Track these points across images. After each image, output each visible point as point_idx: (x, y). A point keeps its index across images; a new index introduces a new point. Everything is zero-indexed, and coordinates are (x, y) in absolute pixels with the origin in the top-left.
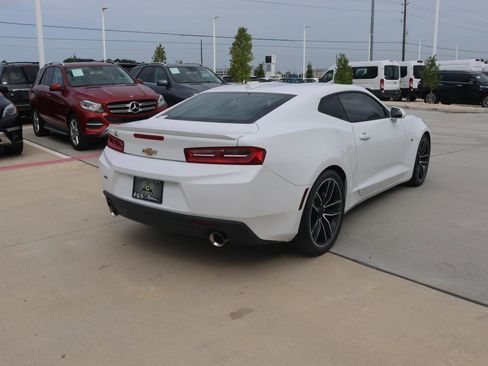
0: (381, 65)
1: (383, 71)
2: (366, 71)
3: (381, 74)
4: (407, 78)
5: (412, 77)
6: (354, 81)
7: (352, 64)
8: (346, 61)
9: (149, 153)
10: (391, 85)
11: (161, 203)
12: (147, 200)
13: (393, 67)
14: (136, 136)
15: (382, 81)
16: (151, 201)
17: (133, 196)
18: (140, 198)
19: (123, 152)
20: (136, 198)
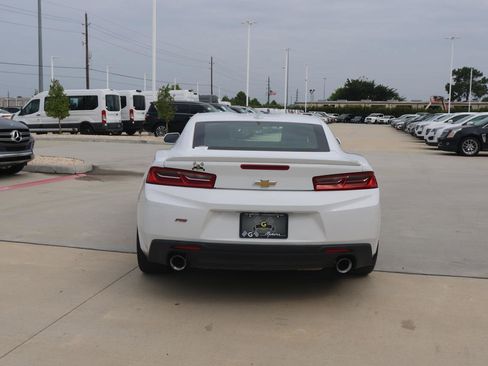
0: (103, 94)
1: (104, 102)
2: (76, 101)
3: (102, 104)
4: (127, 109)
5: (133, 108)
6: (70, 112)
7: (67, 92)
8: (60, 89)
9: (265, 185)
10: (113, 118)
11: (286, 237)
12: (266, 237)
13: (114, 96)
14: (243, 167)
15: (104, 113)
16: (271, 237)
17: (241, 236)
18: (254, 237)
19: (212, 187)
20: (247, 237)
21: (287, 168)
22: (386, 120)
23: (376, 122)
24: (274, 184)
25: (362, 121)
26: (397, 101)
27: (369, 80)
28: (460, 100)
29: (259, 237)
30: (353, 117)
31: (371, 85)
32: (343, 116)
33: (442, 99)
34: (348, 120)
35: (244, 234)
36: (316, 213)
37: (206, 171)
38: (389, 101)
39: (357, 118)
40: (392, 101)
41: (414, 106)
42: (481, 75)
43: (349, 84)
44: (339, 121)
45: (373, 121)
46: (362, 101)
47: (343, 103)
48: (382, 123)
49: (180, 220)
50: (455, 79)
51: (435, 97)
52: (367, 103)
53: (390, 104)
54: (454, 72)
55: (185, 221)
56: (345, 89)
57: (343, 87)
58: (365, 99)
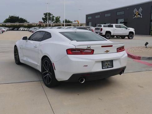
9: (107, 52)
11: (113, 67)
14: (102, 47)
16: (110, 68)
17: (103, 69)
18: (106, 68)
19: (93, 54)
20: (104, 68)
21: (112, 46)
22: (26, 29)
23: (23, 30)
24: (109, 51)
25: (18, 30)
26: (27, 23)
27: (17, 16)
28: (46, 23)
29: (107, 68)
30: (14, 29)
31: (18, 18)
32: (11, 28)
33: (42, 22)
34: (13, 30)
35: (103, 68)
36: (120, 59)
37: (91, 49)
38: (24, 23)
39: (16, 29)
40: (25, 23)
41: (33, 25)
42: (52, 15)
43: (10, 17)
44: (10, 30)
45: (22, 30)
46: (16, 23)
47: (9, 24)
48: (24, 30)
49: (85, 66)
50: (45, 16)
51: (40, 22)
52: (17, 24)
53: (26, 24)
54: (44, 14)
55: (87, 66)
56: (8, 19)
57: (8, 18)
58: (16, 22)
